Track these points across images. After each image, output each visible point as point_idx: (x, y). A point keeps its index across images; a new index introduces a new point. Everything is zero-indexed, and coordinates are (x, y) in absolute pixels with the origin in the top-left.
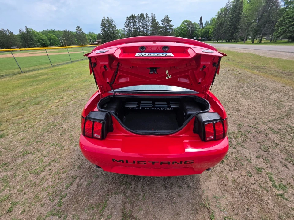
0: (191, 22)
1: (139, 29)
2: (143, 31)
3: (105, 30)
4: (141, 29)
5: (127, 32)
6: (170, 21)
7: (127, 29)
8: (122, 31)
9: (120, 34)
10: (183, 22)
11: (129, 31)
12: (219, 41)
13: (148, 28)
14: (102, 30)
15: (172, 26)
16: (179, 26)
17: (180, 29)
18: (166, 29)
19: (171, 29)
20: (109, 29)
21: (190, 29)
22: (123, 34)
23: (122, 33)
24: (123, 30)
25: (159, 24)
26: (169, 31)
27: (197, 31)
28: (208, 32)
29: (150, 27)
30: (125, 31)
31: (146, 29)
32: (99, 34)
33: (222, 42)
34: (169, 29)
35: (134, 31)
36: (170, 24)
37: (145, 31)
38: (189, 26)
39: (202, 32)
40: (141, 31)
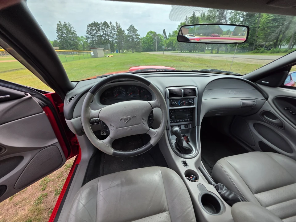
0: (156, 33)
1: (104, 37)
2: (108, 39)
3: (62, 36)
4: (106, 37)
5: (90, 40)
6: (136, 30)
7: (90, 36)
8: (84, 39)
9: (82, 42)
10: (148, 33)
11: (92, 39)
12: (183, 52)
13: (114, 37)
14: (57, 36)
15: (138, 36)
16: (145, 37)
17: (146, 39)
18: (133, 38)
19: (138, 38)
20: (67, 35)
21: (155, 40)
22: (85, 42)
23: (84, 40)
24: (85, 37)
25: (125, 33)
26: (136, 40)
27: (162, 41)
28: (172, 43)
29: (115, 36)
30: (87, 38)
31: (111, 37)
32: (55, 41)
33: (186, 52)
34: (135, 38)
35: (98, 38)
36: (137, 33)
37: (111, 39)
38: (155, 37)
39: (167, 42)
40: (106, 39)
